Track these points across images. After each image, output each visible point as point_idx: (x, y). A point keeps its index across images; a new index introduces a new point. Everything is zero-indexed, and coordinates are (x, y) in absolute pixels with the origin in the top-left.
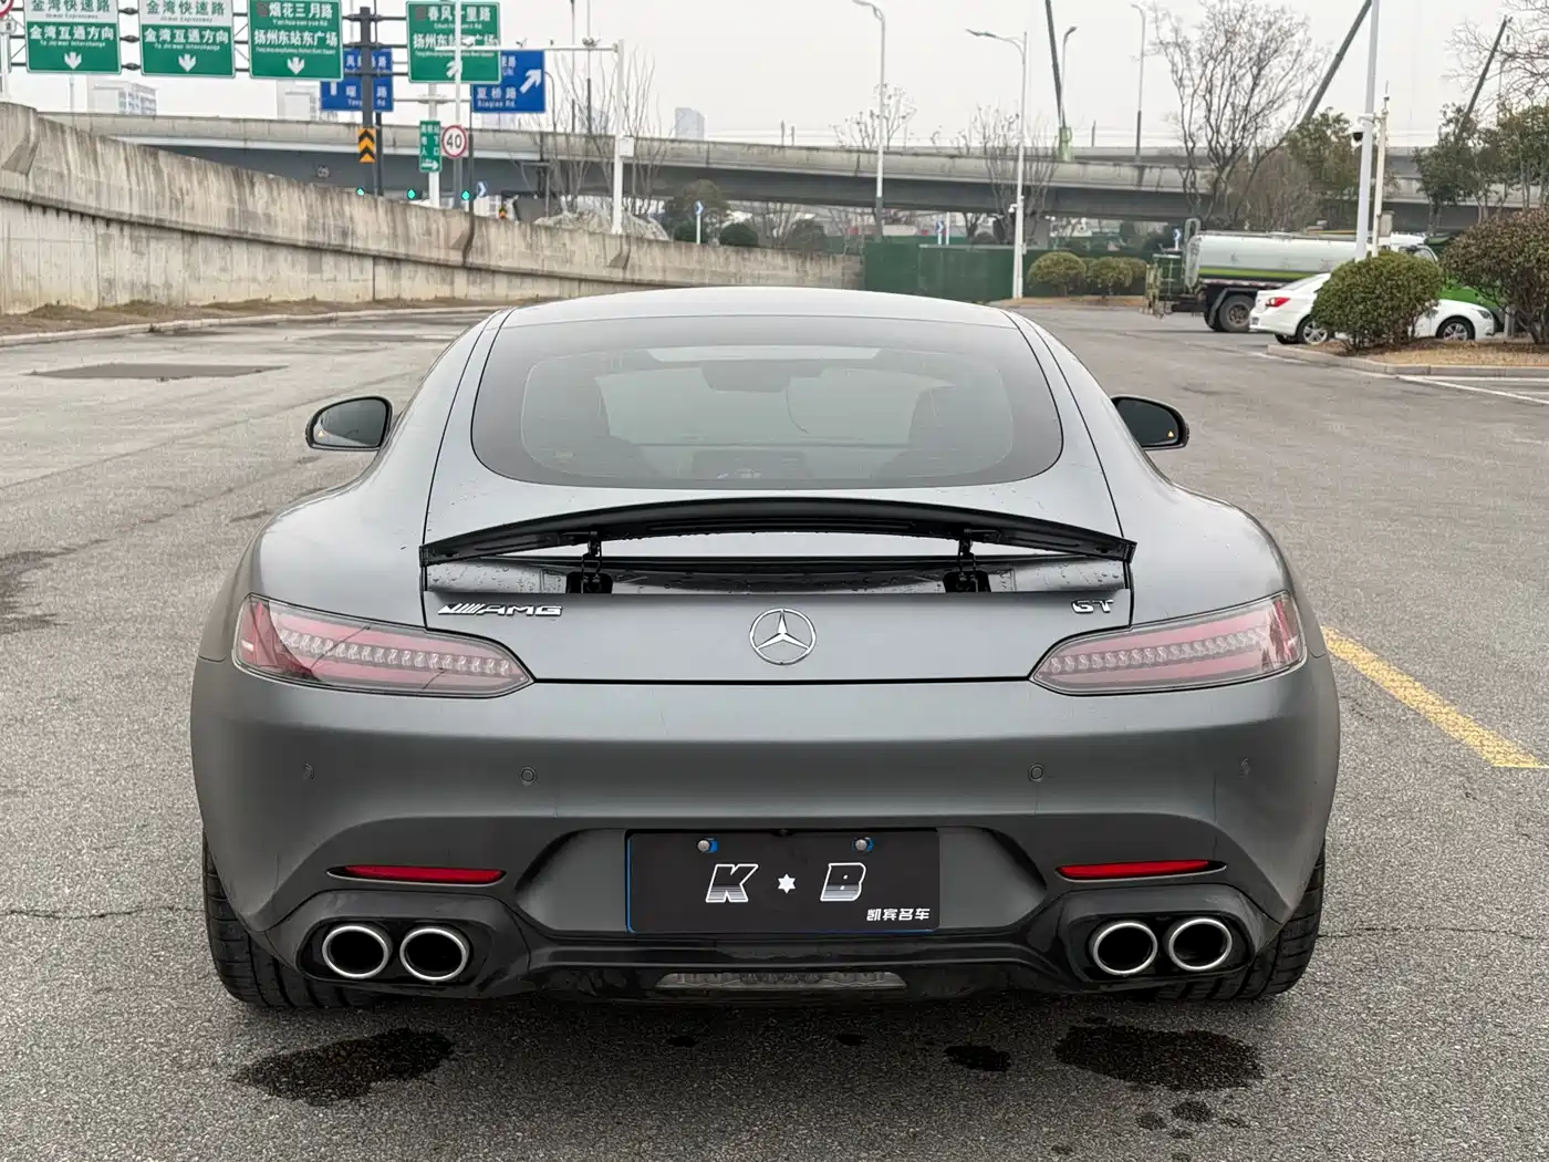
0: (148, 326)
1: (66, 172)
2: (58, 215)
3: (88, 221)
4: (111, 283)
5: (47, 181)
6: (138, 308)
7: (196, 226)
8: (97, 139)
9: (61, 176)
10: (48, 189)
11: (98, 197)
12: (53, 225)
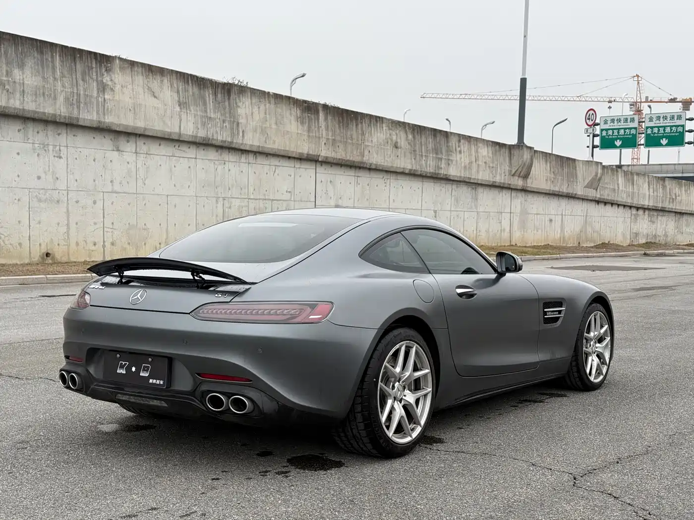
0: (643, 252)
1: (617, 188)
2: (612, 206)
3: (627, 208)
4: (637, 234)
5: (607, 192)
6: (648, 245)
7: (682, 210)
8: (635, 174)
9: (614, 190)
10: (606, 195)
11: (632, 199)
12: (609, 211)
